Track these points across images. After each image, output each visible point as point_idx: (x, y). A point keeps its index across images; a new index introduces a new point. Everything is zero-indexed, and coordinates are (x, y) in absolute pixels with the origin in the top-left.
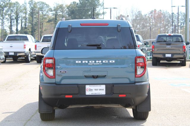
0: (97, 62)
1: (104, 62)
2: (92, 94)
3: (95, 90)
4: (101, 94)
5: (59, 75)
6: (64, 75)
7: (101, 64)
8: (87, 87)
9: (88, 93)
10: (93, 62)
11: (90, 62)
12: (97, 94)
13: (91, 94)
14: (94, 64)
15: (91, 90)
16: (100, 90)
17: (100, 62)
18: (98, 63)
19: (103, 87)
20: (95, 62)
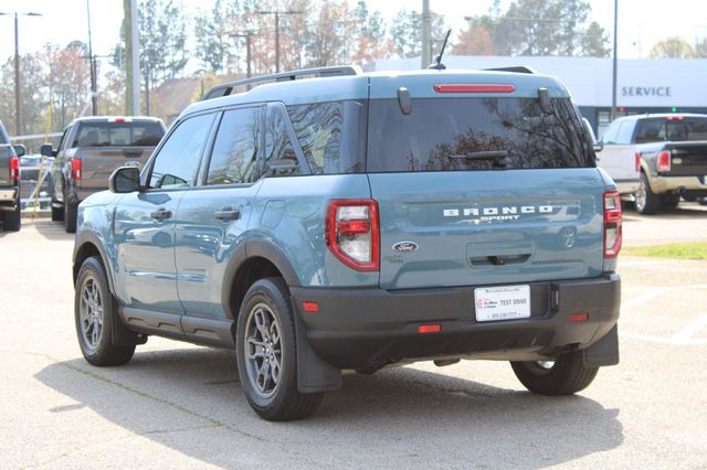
0: (505, 210)
1: (524, 210)
2: (496, 318)
3: (503, 302)
4: (518, 316)
5: (392, 260)
6: (408, 258)
7: (516, 217)
8: (480, 294)
9: (483, 314)
10: (495, 211)
11: (486, 211)
12: (508, 317)
13: (491, 318)
14: (498, 218)
15: (492, 304)
16: (517, 301)
17: (514, 210)
18: (509, 214)
19: (524, 292)
20: (500, 213)
